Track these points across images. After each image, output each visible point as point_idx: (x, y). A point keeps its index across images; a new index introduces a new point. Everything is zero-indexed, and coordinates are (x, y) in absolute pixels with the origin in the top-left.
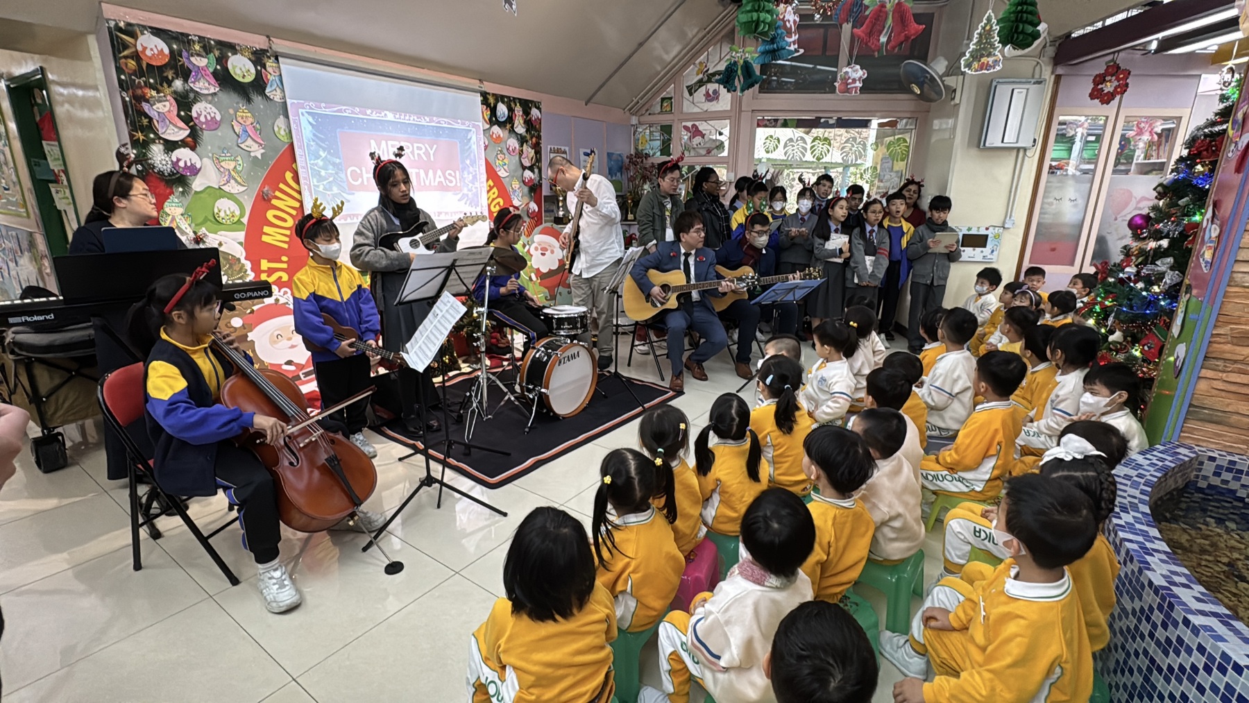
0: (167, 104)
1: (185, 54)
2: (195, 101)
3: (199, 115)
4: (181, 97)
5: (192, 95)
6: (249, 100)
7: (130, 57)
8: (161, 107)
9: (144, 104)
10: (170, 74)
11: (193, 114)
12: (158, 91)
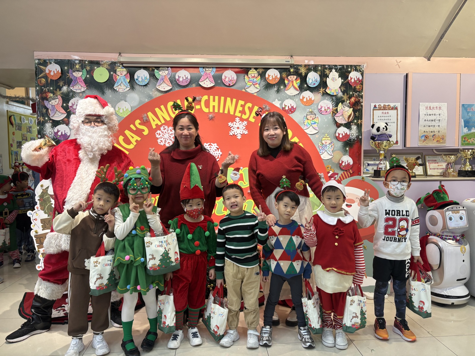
0: (57, 100)
1: (70, 71)
2: (73, 97)
3: (73, 105)
4: (65, 95)
5: (71, 94)
6: (103, 92)
7: (43, 77)
8: (54, 102)
9: (45, 101)
10: (61, 84)
11: (70, 104)
12: (54, 94)
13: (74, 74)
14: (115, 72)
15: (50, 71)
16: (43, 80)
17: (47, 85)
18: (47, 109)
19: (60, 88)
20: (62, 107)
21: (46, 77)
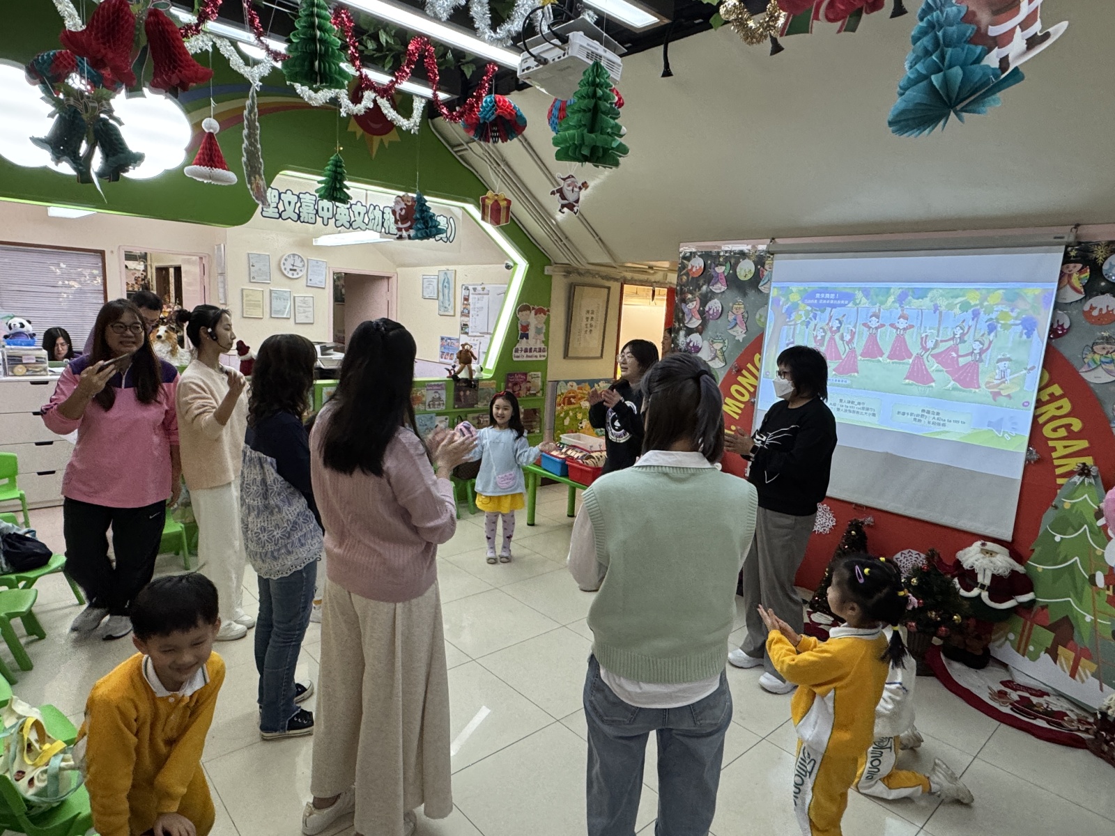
0: (695, 303)
1: (714, 266)
2: (711, 299)
3: (710, 309)
4: (704, 296)
5: (709, 295)
6: (745, 294)
7: (684, 274)
8: (691, 305)
9: (683, 304)
10: (701, 282)
11: (707, 309)
12: (692, 294)
13: (716, 269)
14: (763, 266)
15: (692, 267)
16: (685, 278)
17: (687, 284)
18: (684, 313)
19: (700, 288)
20: (699, 311)
21: (687, 274)
